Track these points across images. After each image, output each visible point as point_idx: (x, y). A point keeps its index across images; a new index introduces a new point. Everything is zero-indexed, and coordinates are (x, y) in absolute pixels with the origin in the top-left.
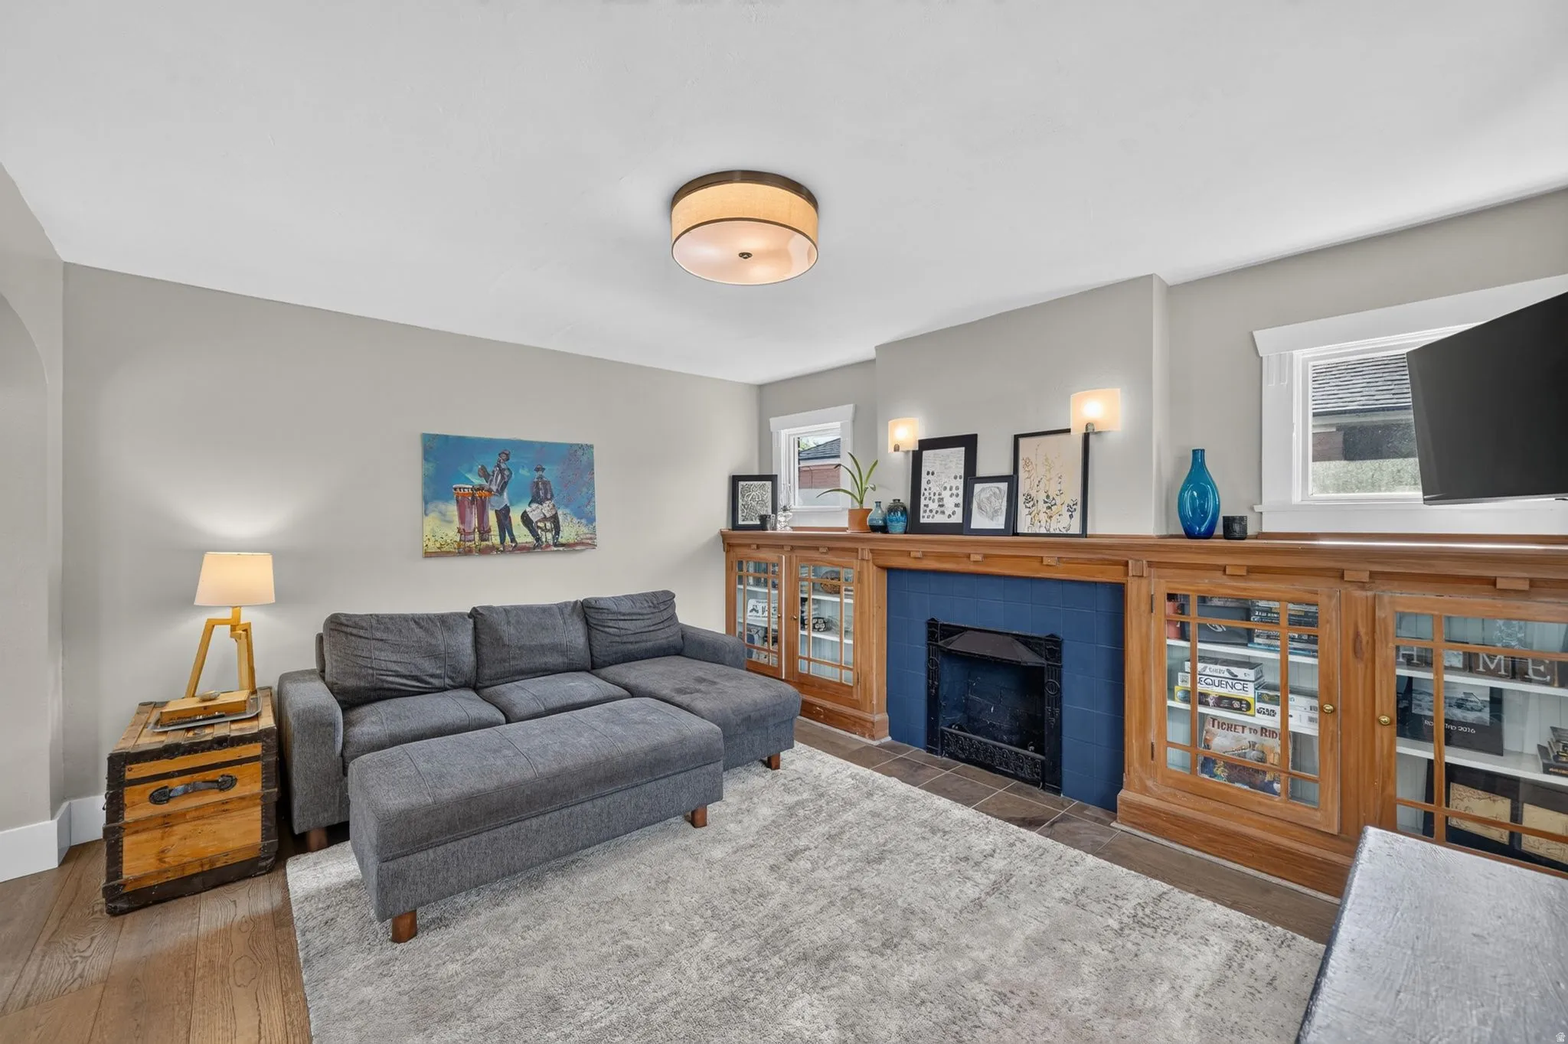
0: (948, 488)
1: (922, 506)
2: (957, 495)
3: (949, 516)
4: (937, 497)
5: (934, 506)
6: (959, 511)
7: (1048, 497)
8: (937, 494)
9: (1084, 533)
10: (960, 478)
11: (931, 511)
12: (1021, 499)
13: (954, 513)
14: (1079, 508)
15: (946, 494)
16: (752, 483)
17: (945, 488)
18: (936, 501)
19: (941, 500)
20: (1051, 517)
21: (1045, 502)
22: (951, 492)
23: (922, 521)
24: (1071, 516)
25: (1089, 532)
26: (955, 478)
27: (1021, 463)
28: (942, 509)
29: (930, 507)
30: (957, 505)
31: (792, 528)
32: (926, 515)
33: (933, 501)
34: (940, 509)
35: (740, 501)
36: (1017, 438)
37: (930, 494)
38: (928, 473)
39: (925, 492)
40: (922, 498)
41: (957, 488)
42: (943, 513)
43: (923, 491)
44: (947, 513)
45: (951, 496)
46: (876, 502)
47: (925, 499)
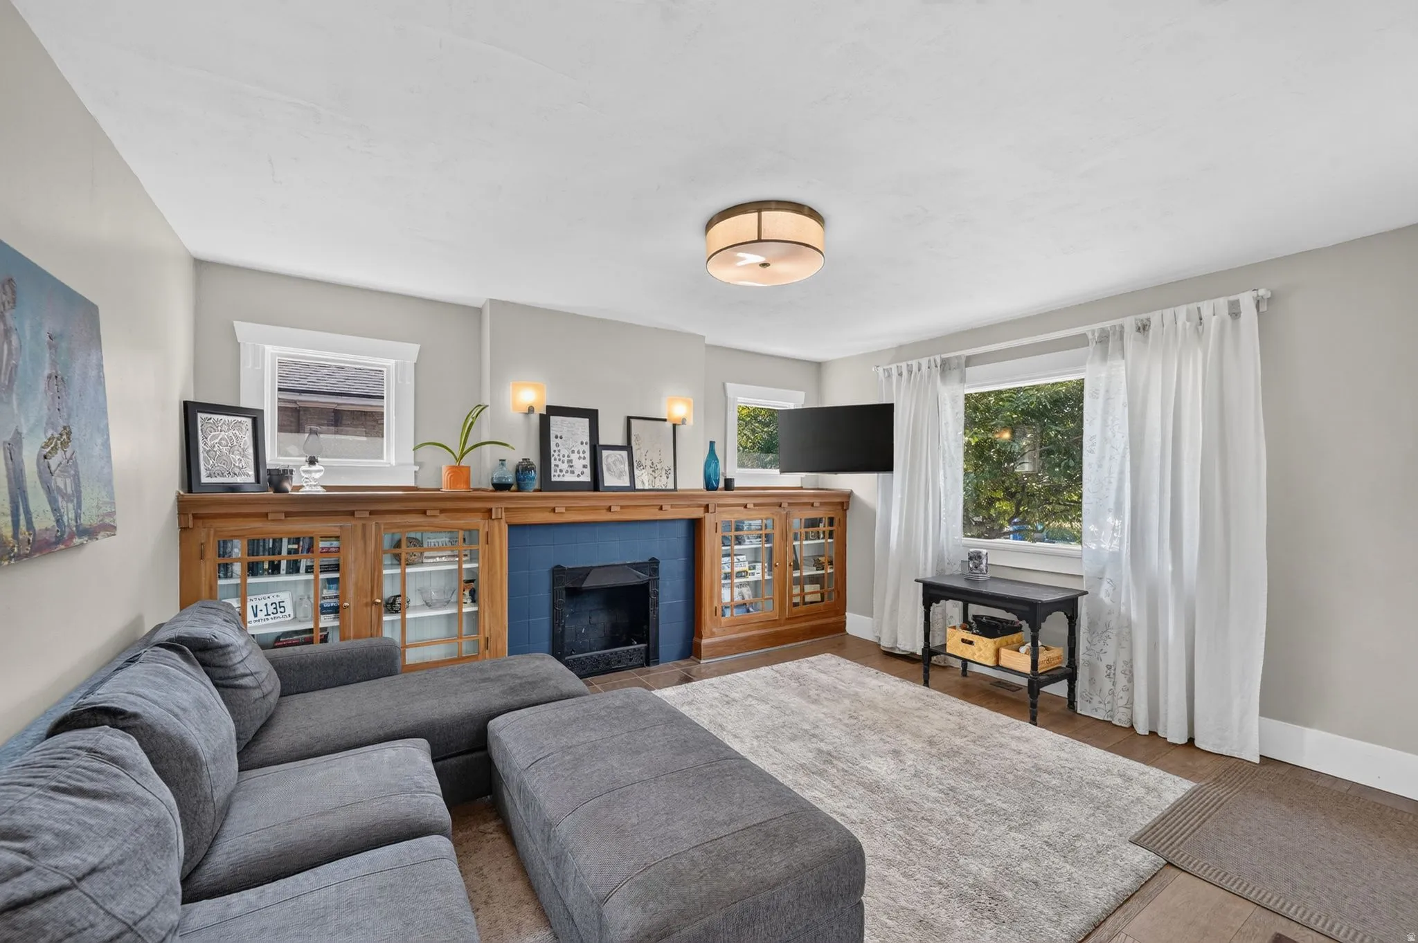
0: (576, 452)
1: (553, 466)
2: (584, 458)
3: (578, 476)
4: (566, 459)
5: (565, 466)
6: (588, 471)
7: (652, 463)
8: (566, 456)
9: (675, 489)
10: (586, 444)
11: (561, 471)
12: (635, 464)
13: (582, 473)
14: (672, 471)
15: (574, 457)
16: (220, 417)
17: (573, 452)
18: (566, 462)
19: (570, 461)
20: (655, 478)
21: (651, 467)
22: (578, 455)
23: (553, 479)
24: (668, 478)
25: (678, 487)
26: (582, 443)
27: (633, 438)
28: (572, 469)
29: (560, 467)
30: (585, 466)
31: (324, 487)
32: (557, 474)
33: (563, 462)
34: (569, 469)
35: (201, 445)
36: (629, 418)
37: (559, 455)
38: (556, 437)
39: (555, 454)
40: (553, 459)
41: (584, 452)
42: (573, 472)
43: (552, 452)
44: (576, 473)
45: (580, 458)
46: (500, 460)
47: (555, 460)
